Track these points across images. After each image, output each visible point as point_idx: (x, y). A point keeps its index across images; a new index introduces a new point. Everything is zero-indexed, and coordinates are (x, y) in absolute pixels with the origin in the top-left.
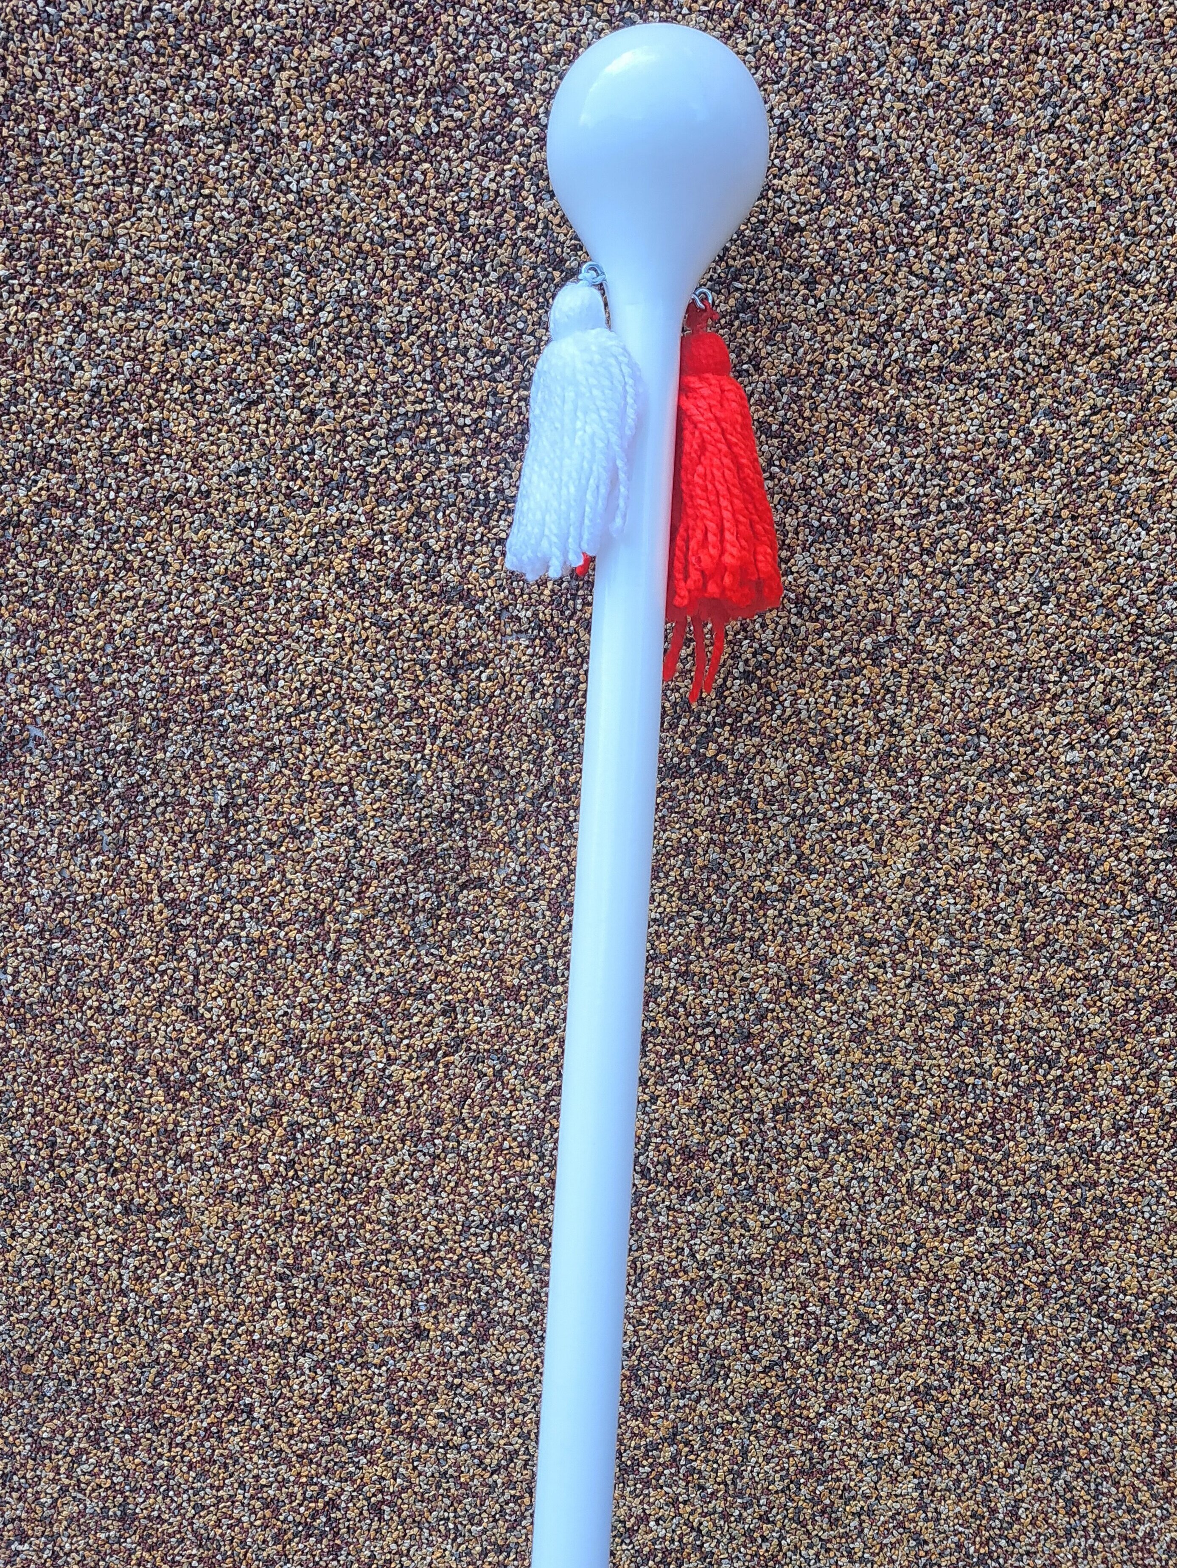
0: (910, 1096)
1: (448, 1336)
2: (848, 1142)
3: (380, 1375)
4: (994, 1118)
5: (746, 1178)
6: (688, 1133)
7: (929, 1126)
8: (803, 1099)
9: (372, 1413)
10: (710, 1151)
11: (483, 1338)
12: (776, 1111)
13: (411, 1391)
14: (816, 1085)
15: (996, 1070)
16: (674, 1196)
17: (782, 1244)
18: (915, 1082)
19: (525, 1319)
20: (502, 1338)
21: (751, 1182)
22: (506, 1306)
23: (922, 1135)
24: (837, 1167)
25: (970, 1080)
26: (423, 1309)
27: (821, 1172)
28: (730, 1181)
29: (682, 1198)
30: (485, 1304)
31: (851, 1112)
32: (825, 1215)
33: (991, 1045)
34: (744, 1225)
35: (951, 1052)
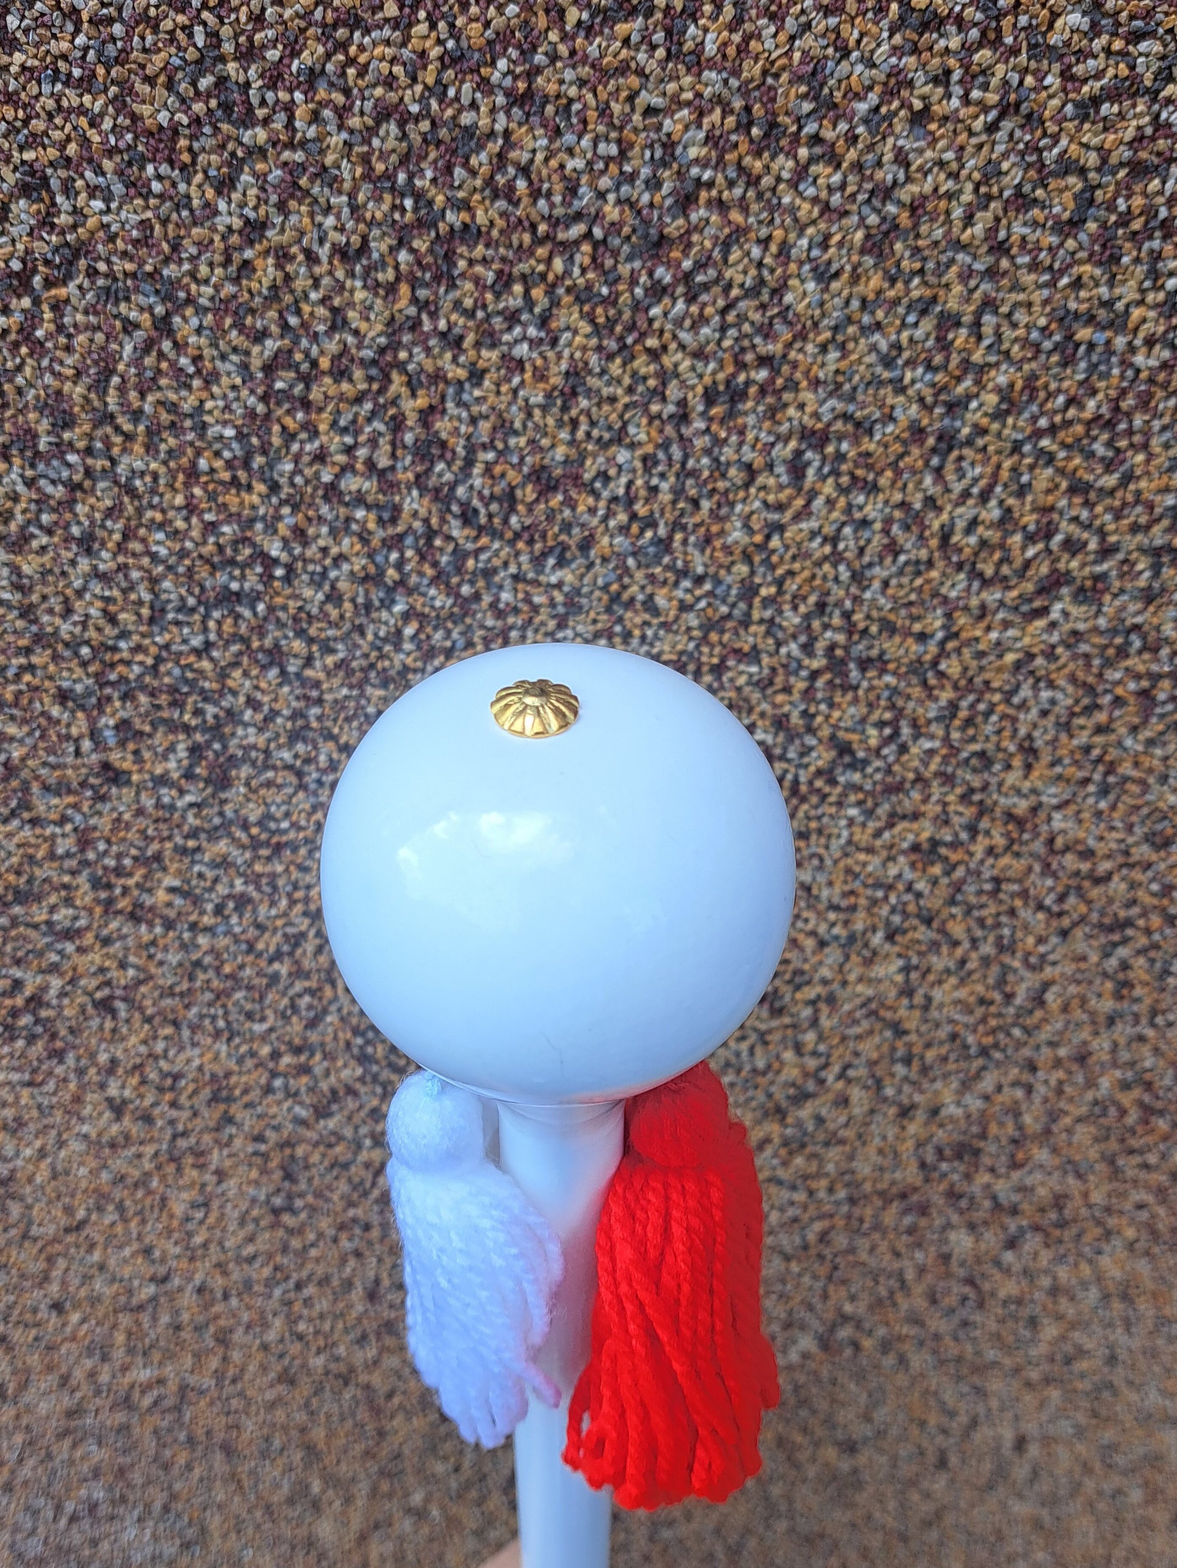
0: (966, 365)
1: (162, 780)
2: (840, 457)
3: (64, 835)
4: (1117, 409)
5: (654, 525)
6: (545, 442)
7: (995, 426)
8: (762, 375)
9: (65, 887)
10: (587, 476)
11: (221, 781)
12: (710, 396)
13: (119, 856)
14: (789, 345)
15: (1136, 313)
16: (524, 558)
17: (714, 637)
18: (980, 338)
19: (287, 755)
20: (253, 783)
21: (662, 531)
22: (252, 736)
23: (980, 442)
24: (819, 502)
25: (1084, 334)
26: (112, 742)
27: (789, 514)
28: (624, 529)
29: (538, 561)
30: (216, 730)
31: (852, 399)
32: (792, 586)
33: (1137, 260)
34: (650, 605)
35: (1057, 275)
